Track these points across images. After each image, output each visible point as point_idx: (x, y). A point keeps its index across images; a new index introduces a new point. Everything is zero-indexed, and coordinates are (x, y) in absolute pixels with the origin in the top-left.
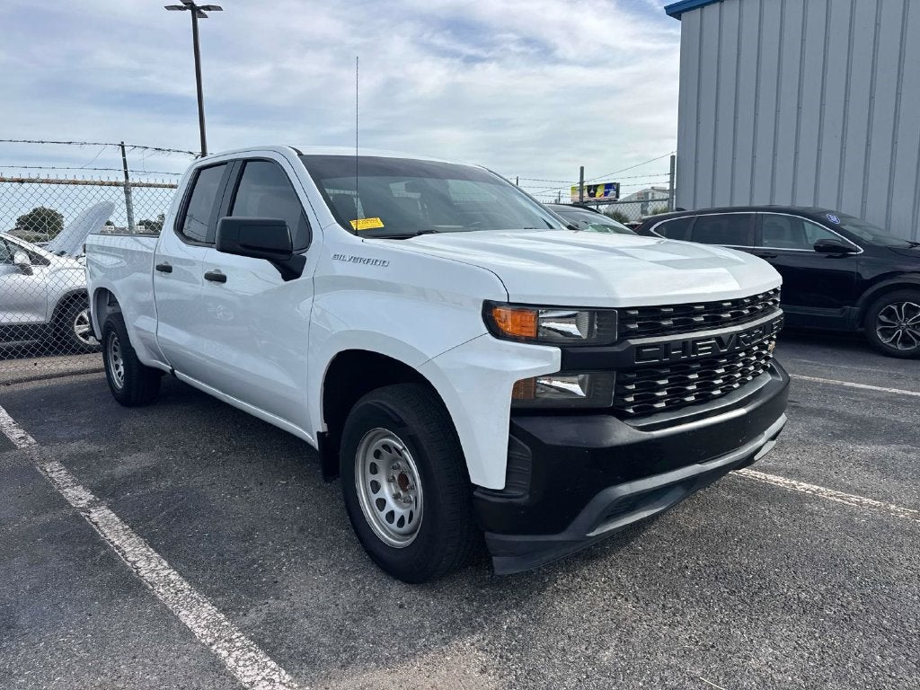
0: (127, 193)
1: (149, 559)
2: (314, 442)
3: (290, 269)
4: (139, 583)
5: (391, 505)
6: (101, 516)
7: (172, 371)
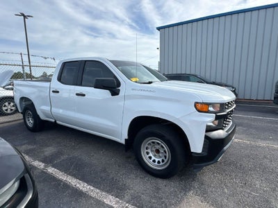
0: (23, 68)
1: (79, 183)
2: (124, 142)
3: (115, 92)
4: (83, 193)
5: (153, 158)
6: (51, 170)
7: (55, 121)
